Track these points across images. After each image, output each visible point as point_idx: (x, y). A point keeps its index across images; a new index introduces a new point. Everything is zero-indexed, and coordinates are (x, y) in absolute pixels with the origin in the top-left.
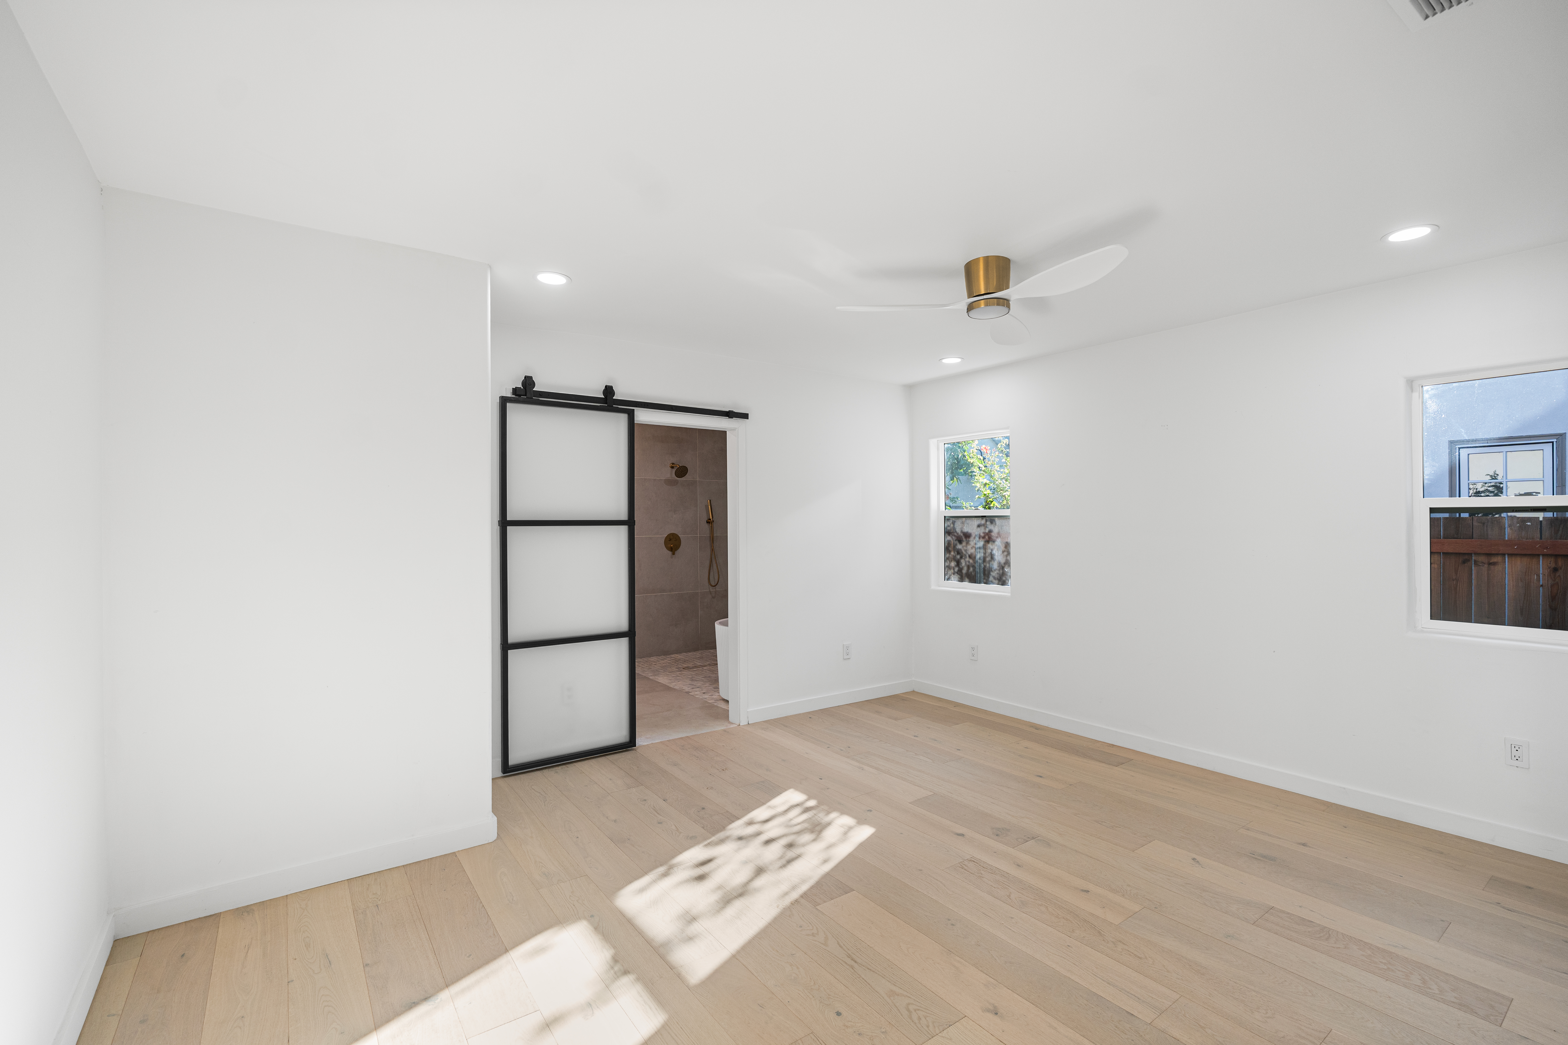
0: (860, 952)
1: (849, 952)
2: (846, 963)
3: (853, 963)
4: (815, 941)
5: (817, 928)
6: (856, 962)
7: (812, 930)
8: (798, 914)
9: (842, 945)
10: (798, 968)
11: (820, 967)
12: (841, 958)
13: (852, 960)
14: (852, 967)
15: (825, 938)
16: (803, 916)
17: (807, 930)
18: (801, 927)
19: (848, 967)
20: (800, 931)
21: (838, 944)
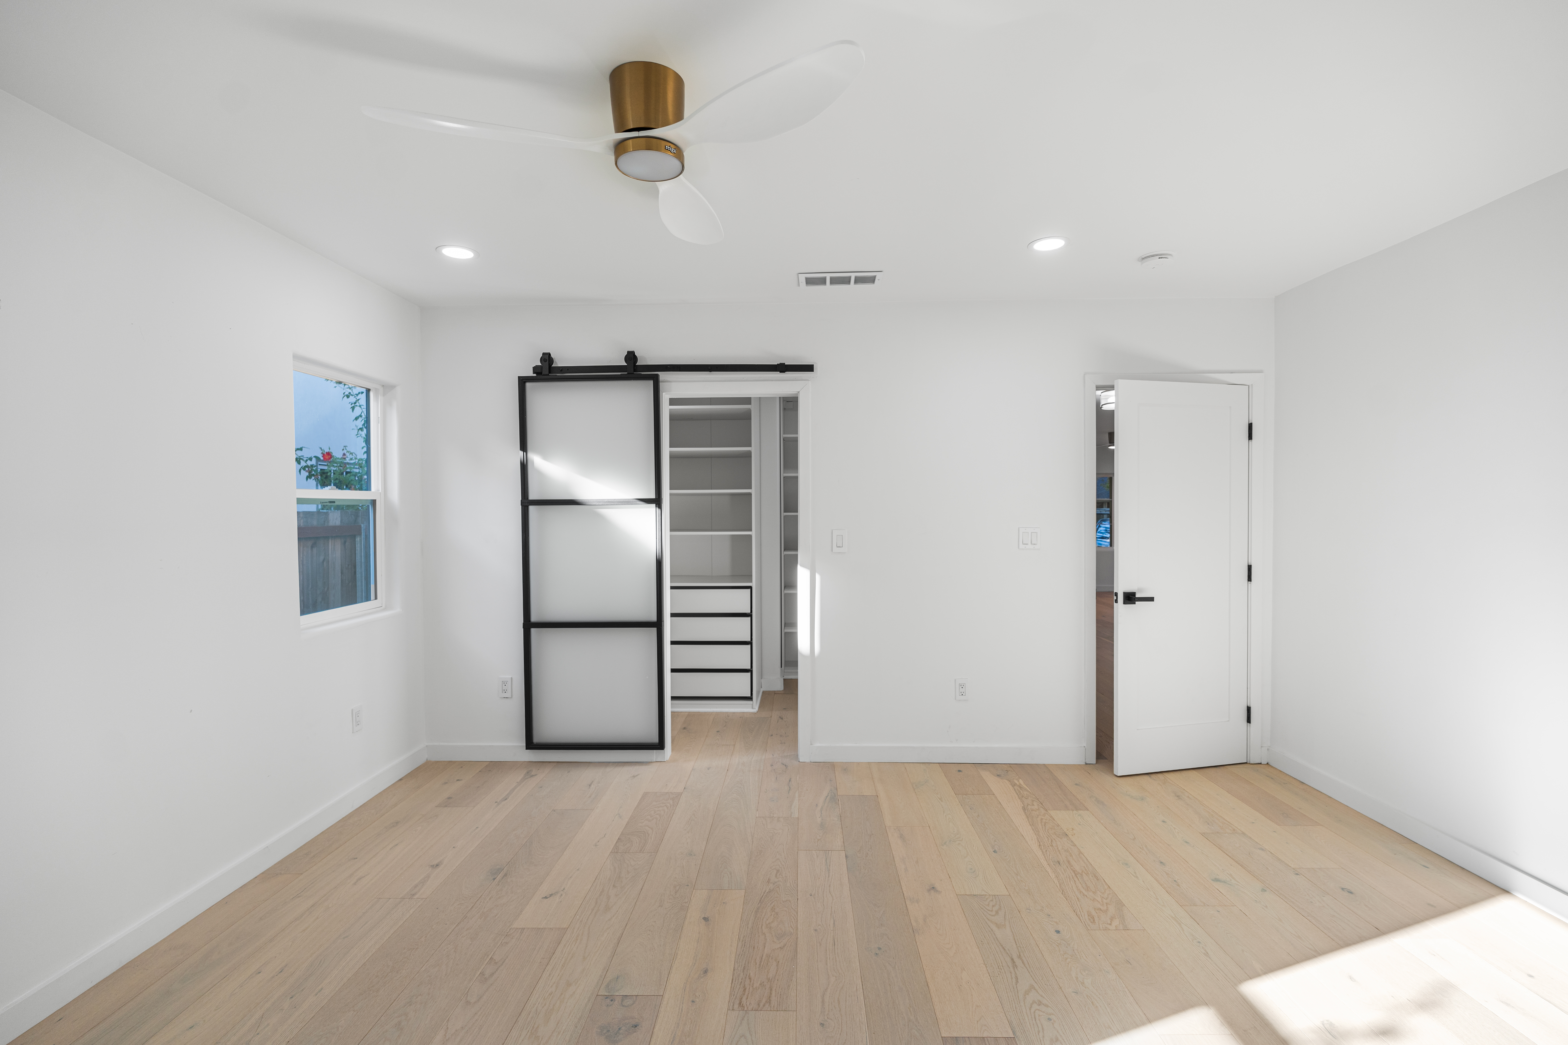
0: (1001, 964)
1: (1012, 969)
2: (1023, 962)
3: (1016, 960)
4: (1042, 996)
5: (1030, 1009)
6: (1012, 959)
7: (1037, 1009)
8: (1044, 1037)
9: (1014, 980)
10: (1077, 978)
11: (1052, 969)
12: (1025, 968)
13: (1014, 962)
14: (1019, 957)
15: (1028, 994)
16: (1039, 1032)
17: (1044, 1012)
18: (1049, 1019)
19: (1024, 958)
20: (1053, 1014)
21: (1017, 982)
